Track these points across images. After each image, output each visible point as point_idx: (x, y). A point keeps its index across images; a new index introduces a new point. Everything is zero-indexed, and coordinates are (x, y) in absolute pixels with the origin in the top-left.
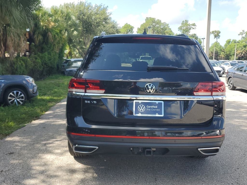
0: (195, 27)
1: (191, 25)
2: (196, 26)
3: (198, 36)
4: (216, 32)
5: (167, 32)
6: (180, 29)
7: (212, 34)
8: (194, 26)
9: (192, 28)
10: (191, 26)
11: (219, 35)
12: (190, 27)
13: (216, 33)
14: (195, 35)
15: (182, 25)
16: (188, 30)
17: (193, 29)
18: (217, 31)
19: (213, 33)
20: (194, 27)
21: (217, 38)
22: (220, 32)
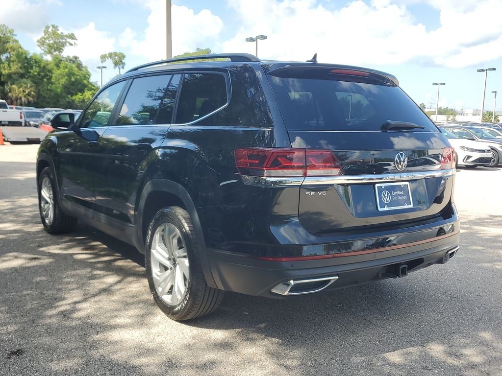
0: (75, 41)
1: (66, 36)
2: (77, 40)
3: (82, 61)
4: (116, 55)
5: (11, 48)
6: (42, 43)
7: (109, 59)
8: (73, 39)
9: (67, 44)
10: (65, 38)
11: (123, 61)
12: (64, 41)
13: (117, 58)
14: (76, 59)
15: (45, 35)
16: (59, 47)
17: (71, 45)
18: (118, 52)
19: (110, 57)
20: (72, 41)
21: (119, 68)
22: (124, 57)
